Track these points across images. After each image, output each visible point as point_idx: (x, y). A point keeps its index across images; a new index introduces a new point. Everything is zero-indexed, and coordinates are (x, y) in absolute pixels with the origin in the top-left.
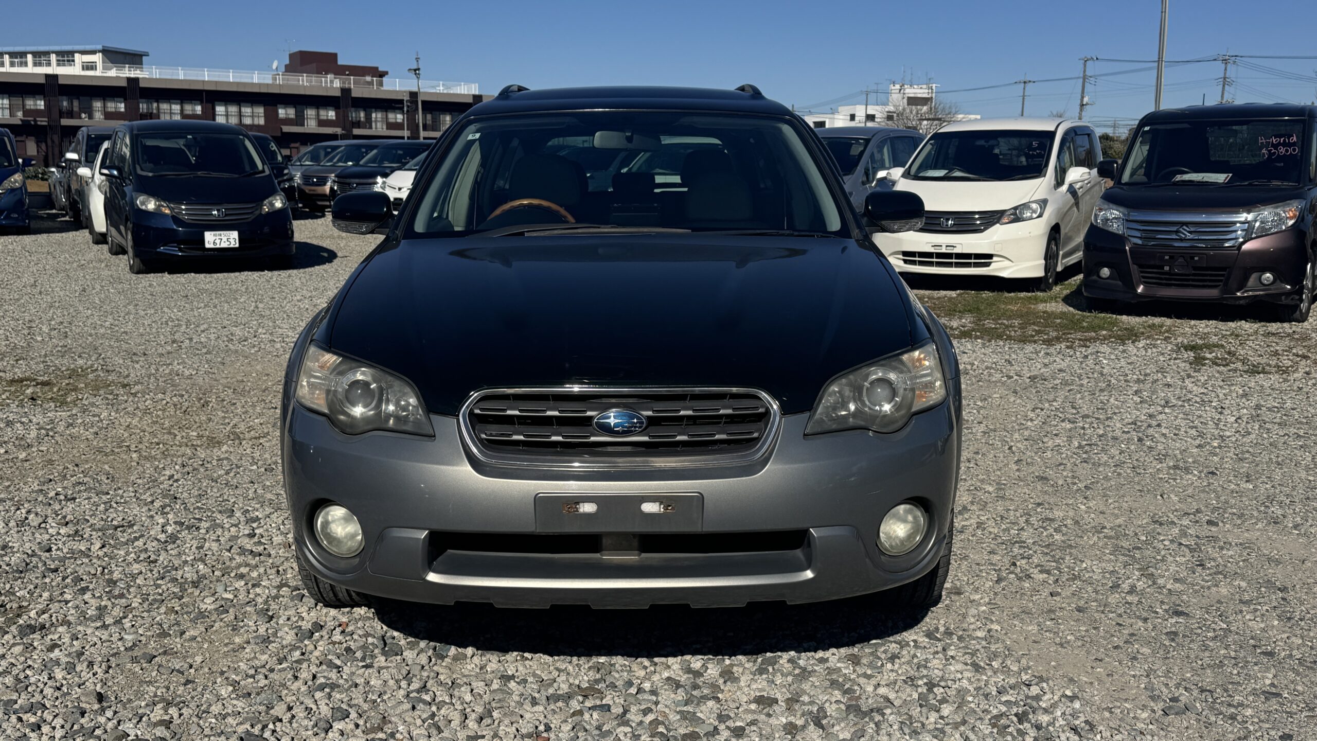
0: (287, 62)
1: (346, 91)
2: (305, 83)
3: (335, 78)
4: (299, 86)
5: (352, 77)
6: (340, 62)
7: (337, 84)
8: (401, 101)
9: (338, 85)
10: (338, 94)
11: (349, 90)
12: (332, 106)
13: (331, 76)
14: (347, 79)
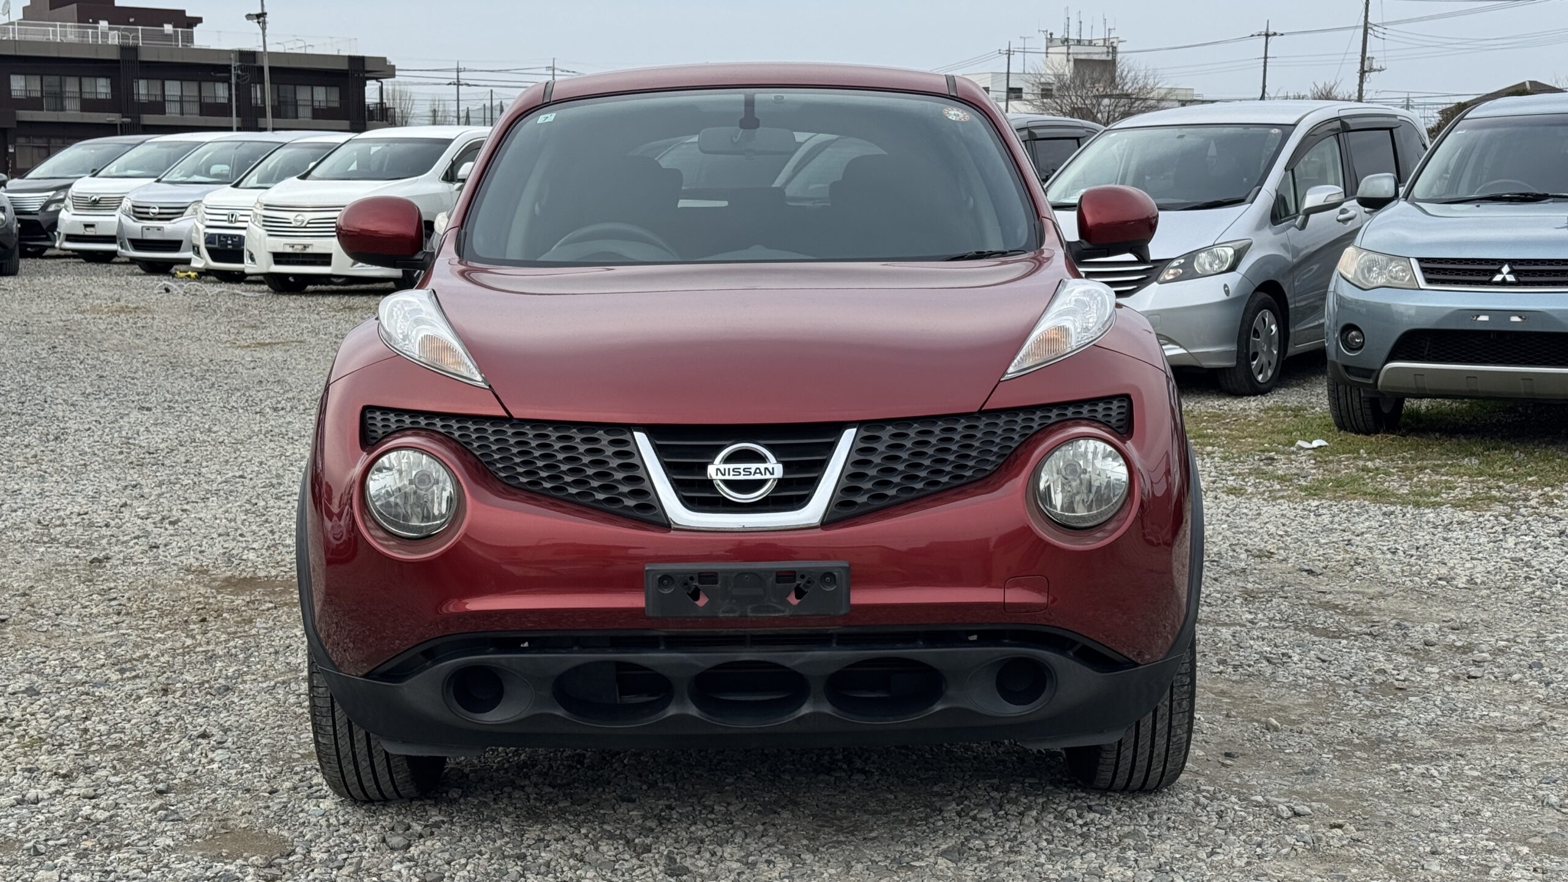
1: (128, 51)
2: (59, 37)
3: (110, 29)
4: (47, 42)
5: (140, 28)
7: (114, 38)
8: (227, 68)
9: (116, 42)
10: (114, 56)
11: (135, 49)
12: (106, 77)
13: (103, 24)
14: (130, 31)
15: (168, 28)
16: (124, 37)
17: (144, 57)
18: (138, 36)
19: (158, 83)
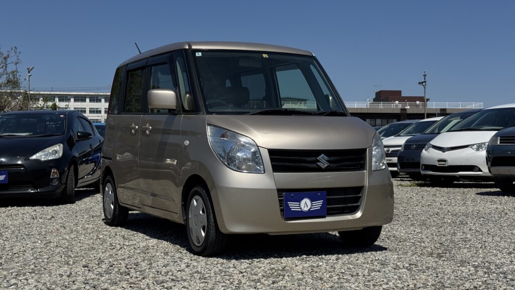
0: (375, 97)
1: (404, 110)
2: (382, 107)
3: (399, 103)
4: (379, 108)
5: (408, 103)
6: (402, 95)
7: (400, 106)
10: (399, 112)
11: (406, 109)
12: (395, 118)
13: (397, 102)
14: (405, 104)
15: (418, 102)
16: (403, 106)
17: (408, 112)
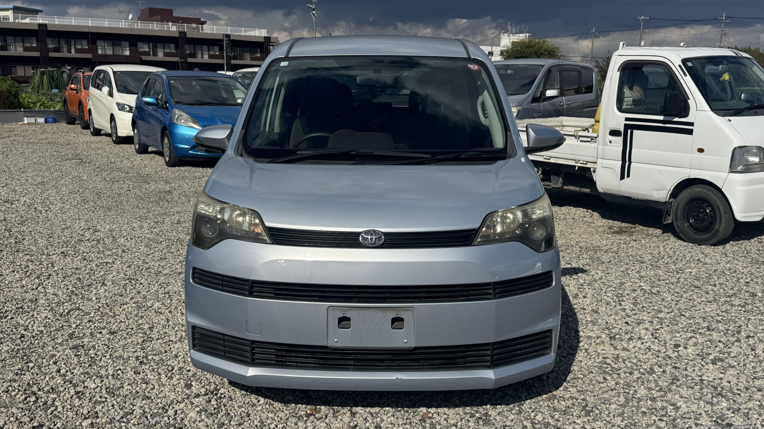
0: (139, 14)
1: (182, 34)
2: (155, 28)
3: (173, 25)
4: (151, 30)
5: (185, 25)
6: (174, 15)
7: (175, 29)
10: (177, 35)
11: (185, 33)
12: (173, 43)
13: (170, 24)
14: (181, 26)
15: (194, 25)
16: (179, 28)
17: (188, 36)
18: (185, 27)
19: (192, 46)
